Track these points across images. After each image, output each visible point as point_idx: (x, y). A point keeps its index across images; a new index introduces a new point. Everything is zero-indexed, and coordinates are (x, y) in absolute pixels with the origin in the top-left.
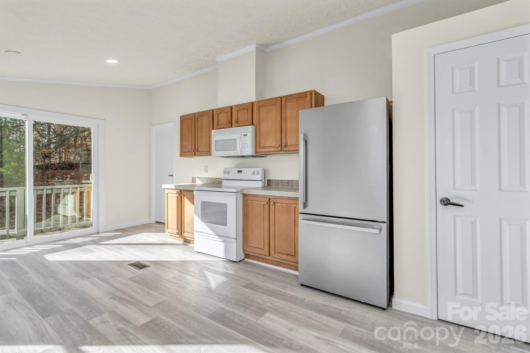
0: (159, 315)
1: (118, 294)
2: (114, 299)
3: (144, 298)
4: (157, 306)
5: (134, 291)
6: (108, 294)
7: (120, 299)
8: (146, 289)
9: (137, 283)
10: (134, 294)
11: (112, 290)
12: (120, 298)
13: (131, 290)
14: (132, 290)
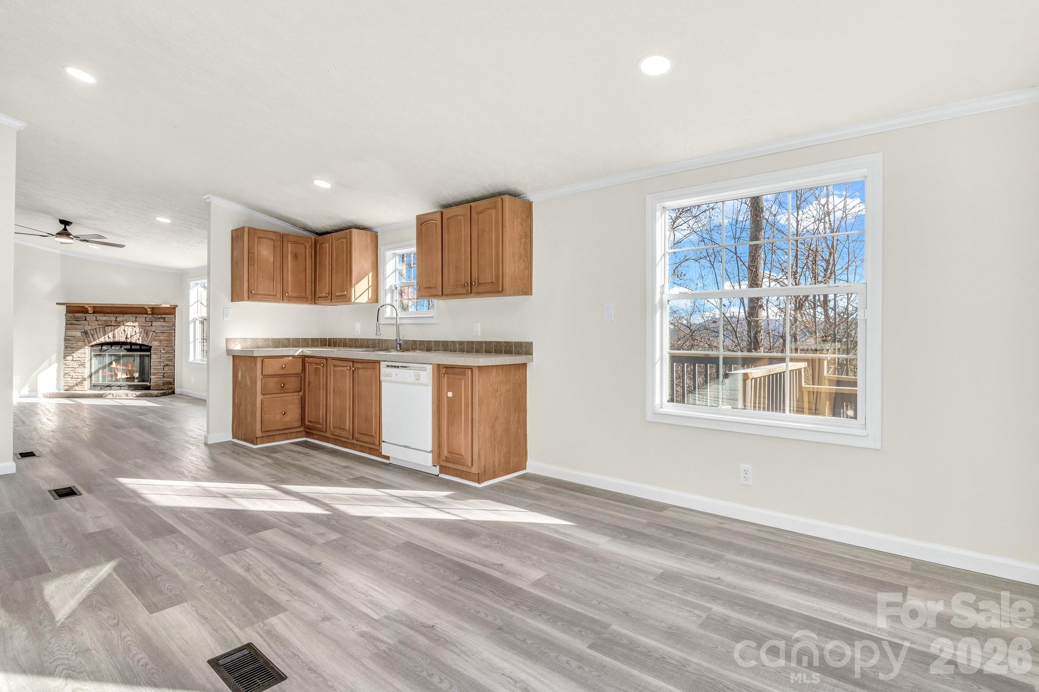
0: (244, 537)
1: (307, 572)
2: (312, 563)
3: (259, 562)
4: (242, 548)
5: (275, 575)
6: (326, 572)
7: (302, 562)
8: (249, 578)
9: (266, 595)
10: (277, 570)
11: (321, 581)
12: (303, 564)
13: (282, 578)
14: (279, 579)
